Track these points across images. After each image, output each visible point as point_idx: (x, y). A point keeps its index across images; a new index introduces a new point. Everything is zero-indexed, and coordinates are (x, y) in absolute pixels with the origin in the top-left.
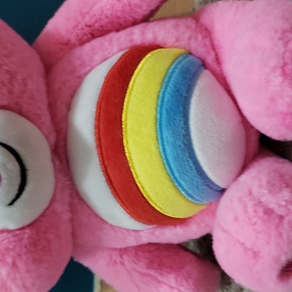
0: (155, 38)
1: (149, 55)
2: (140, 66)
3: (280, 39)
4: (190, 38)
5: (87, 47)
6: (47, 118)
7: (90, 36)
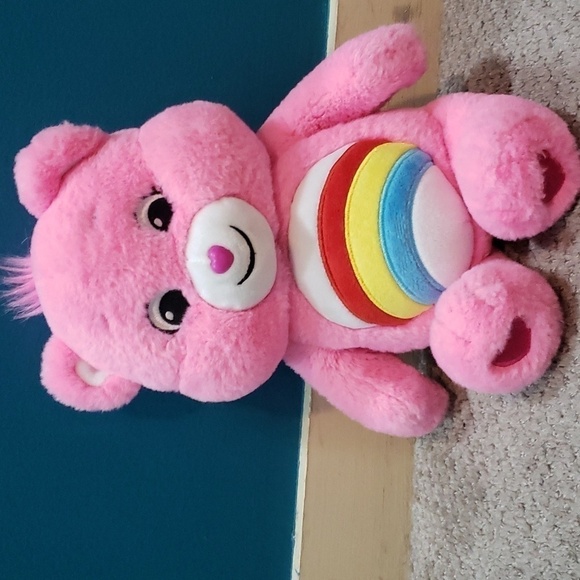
0: (383, 132)
1: (375, 149)
2: (367, 158)
3: (498, 140)
4: (419, 133)
5: (313, 139)
6: (271, 208)
7: (316, 127)
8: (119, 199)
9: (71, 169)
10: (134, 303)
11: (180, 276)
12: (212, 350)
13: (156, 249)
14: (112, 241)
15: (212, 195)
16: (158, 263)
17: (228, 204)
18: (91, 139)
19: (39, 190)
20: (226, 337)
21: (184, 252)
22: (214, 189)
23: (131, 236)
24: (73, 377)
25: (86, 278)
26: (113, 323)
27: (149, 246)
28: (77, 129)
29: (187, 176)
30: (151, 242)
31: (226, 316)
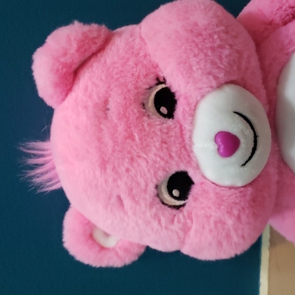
8: (129, 91)
9: (83, 64)
10: (147, 185)
11: (188, 159)
12: (216, 223)
13: (165, 136)
14: (126, 131)
15: (214, 83)
16: (167, 148)
17: (229, 90)
18: (99, 36)
19: (56, 85)
20: (229, 213)
21: (190, 138)
22: (216, 78)
23: (143, 125)
24: (90, 242)
25: (103, 164)
26: (127, 202)
27: (159, 133)
28: (86, 28)
29: (191, 67)
30: (161, 130)
31: (229, 193)
